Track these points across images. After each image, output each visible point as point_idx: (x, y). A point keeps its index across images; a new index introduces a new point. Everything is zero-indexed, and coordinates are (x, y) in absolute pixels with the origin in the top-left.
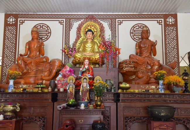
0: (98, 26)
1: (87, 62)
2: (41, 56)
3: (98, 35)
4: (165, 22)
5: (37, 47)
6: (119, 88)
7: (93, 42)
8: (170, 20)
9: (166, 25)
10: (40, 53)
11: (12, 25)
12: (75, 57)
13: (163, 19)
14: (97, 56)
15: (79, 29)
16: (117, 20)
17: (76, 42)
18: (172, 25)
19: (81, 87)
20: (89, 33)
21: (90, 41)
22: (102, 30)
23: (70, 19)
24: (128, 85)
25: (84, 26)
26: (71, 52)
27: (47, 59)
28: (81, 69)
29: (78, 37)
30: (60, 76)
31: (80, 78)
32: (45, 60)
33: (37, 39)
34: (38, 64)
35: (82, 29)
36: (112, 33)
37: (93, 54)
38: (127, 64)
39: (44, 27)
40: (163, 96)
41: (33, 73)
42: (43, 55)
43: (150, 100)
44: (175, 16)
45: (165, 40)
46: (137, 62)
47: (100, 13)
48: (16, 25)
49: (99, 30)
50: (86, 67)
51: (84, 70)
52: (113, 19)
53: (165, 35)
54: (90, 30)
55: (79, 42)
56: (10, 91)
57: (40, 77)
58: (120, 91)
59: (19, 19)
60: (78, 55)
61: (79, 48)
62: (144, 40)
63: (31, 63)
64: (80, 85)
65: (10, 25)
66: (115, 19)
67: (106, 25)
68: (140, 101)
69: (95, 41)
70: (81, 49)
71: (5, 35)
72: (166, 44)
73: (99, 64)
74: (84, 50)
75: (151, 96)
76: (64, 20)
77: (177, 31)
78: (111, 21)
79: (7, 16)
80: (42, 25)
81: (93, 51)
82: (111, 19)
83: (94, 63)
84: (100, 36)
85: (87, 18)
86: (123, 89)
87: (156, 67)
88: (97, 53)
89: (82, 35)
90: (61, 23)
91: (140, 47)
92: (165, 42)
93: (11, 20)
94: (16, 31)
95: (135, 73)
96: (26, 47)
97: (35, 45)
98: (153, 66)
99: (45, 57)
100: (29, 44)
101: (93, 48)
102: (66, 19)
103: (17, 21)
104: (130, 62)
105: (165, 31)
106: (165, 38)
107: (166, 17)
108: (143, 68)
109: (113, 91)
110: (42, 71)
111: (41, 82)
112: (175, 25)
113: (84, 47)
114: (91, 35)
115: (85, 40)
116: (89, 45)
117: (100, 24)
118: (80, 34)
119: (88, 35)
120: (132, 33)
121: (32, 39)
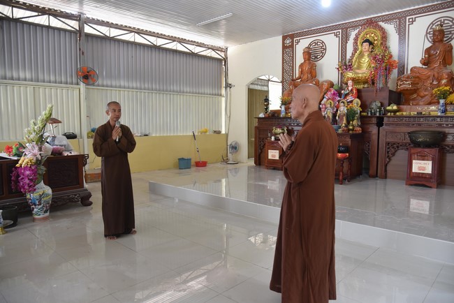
0: (379, 33)
1: (350, 83)
3: (380, 44)
6: (387, 111)
10: (312, 75)
11: (289, 47)
15: (356, 39)
16: (408, 18)
19: (339, 111)
20: (365, 44)
21: (366, 54)
22: (384, 36)
23: (347, 28)
24: (395, 107)
25: (362, 35)
28: (342, 92)
29: (355, 50)
30: (325, 100)
32: (314, 83)
33: (309, 60)
35: (359, 39)
36: (400, 38)
37: (366, 71)
39: (319, 44)
40: (439, 119)
42: (315, 77)
43: (420, 125)
46: (418, 77)
48: (292, 46)
49: (380, 37)
50: (350, 88)
51: (347, 92)
52: (402, 18)
54: (367, 41)
56: (281, 116)
59: (295, 39)
62: (437, 44)
65: (287, 47)
66: (406, 17)
67: (391, 28)
68: (408, 125)
70: (355, 66)
71: (283, 58)
75: (422, 120)
76: (340, 31)
78: (400, 22)
79: (284, 38)
80: (317, 41)
82: (399, 19)
83: (366, 82)
84: (382, 44)
85: (365, 25)
86: (390, 112)
87: (444, 81)
90: (336, 35)
91: (430, 56)
93: (288, 41)
94: (293, 52)
95: (415, 91)
96: (299, 71)
97: (306, 68)
102: (342, 29)
103: (292, 42)
104: (408, 77)
108: (428, 83)
109: (378, 114)
114: (367, 47)
116: (364, 60)
117: (382, 29)
118: (357, 45)
119: (364, 48)
120: (430, 32)
121: (305, 61)
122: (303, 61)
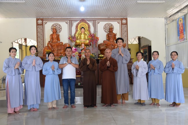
0: (87, 25)
1: (83, 45)
2: (58, 42)
3: (87, 30)
4: (121, 22)
5: (56, 37)
6: (99, 57)
7: (85, 34)
8: (124, 21)
9: (122, 24)
10: (58, 40)
11: (41, 25)
12: (76, 42)
13: (120, 21)
14: (88, 41)
15: (77, 27)
16: (97, 21)
17: (75, 33)
18: (125, 24)
19: (82, 57)
20: (83, 29)
21: (83, 33)
22: (89, 27)
23: (72, 21)
24: (103, 56)
25: (80, 25)
26: (73, 39)
27: (62, 43)
28: (81, 49)
29: (77, 31)
31: (81, 53)
32: (61, 44)
33: (56, 33)
34: (58, 46)
35: (79, 26)
36: (94, 28)
37: (85, 40)
38: (102, 46)
39: (57, 25)
41: (56, 51)
42: (59, 41)
44: (126, 19)
45: (122, 32)
46: (107, 44)
47: (87, 18)
48: (42, 24)
49: (87, 27)
50: (83, 47)
52: (95, 20)
53: (121, 29)
54: (83, 28)
55: (77, 33)
57: (60, 53)
58: (99, 58)
59: (44, 21)
60: (78, 41)
61: (78, 37)
62: (111, 33)
63: (54, 45)
64: (81, 56)
65: (39, 25)
66: (96, 20)
67: (91, 24)
69: (86, 33)
70: (78, 38)
71: (37, 30)
72: (122, 34)
73: (88, 46)
74: (80, 38)
76: (68, 21)
77: (127, 27)
78: (94, 22)
80: (56, 24)
81: (85, 39)
82: (94, 21)
83: (86, 45)
84: (88, 30)
85: (81, 20)
86: (100, 57)
88: (87, 39)
89: (79, 30)
90: (66, 23)
91: (109, 37)
92: (122, 33)
93: (40, 22)
94: (43, 28)
96: (50, 37)
97: (55, 36)
98: (115, 46)
99: (61, 42)
100: (52, 35)
101: (85, 37)
102: (69, 21)
103: (43, 22)
104: (104, 44)
105: (121, 27)
106: (121, 31)
107: (122, 19)
108: (110, 47)
109: (96, 58)
110: (60, 50)
111: (60, 55)
112: (126, 24)
113: (80, 36)
114: (84, 30)
115: (80, 33)
116: (83, 36)
118: (77, 29)
119: (82, 30)
120: (105, 28)
121: (53, 33)
122: (52, 33)
